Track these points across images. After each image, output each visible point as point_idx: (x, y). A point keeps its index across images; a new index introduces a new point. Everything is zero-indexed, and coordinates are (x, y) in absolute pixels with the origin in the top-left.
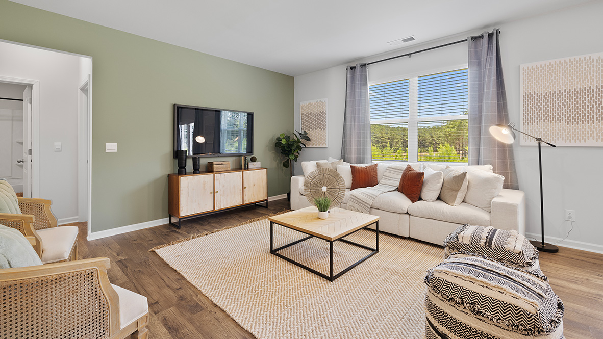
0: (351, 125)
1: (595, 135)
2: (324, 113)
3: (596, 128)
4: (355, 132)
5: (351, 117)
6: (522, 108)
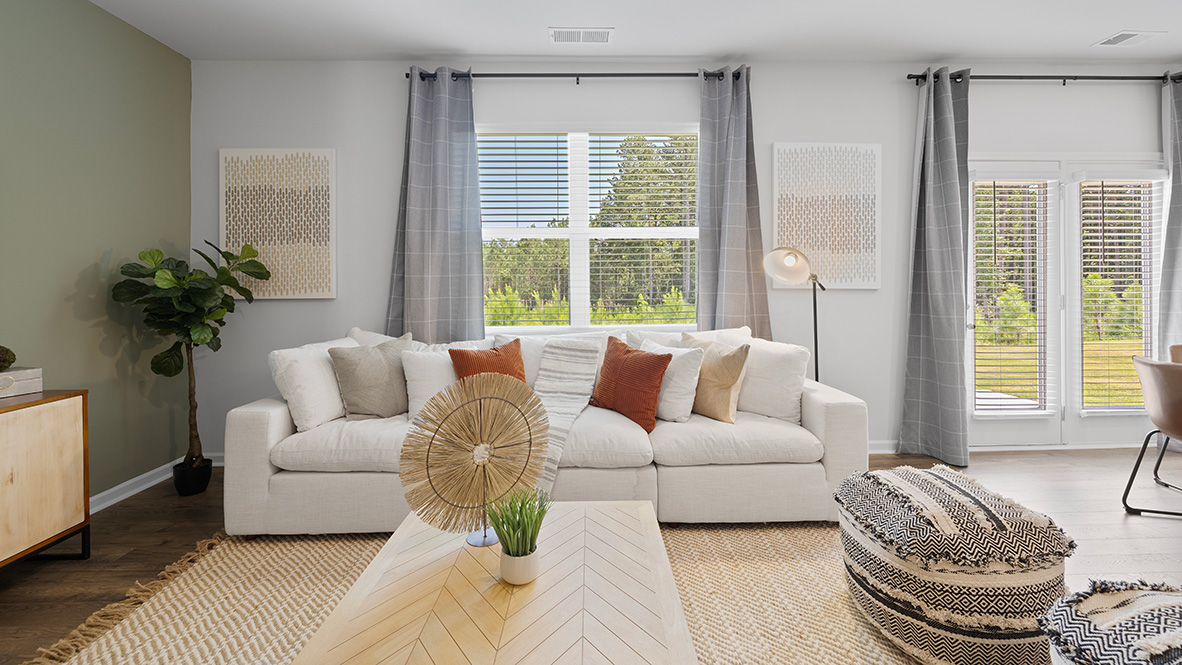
0: (423, 234)
1: (862, 271)
2: (323, 193)
3: (863, 259)
4: (433, 257)
5: (423, 212)
6: (776, 221)
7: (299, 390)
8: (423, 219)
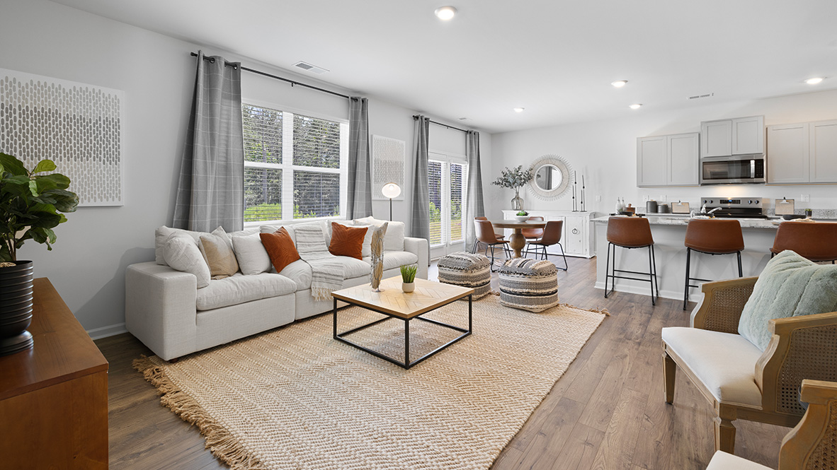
7: (198, 262)
8: (205, 153)
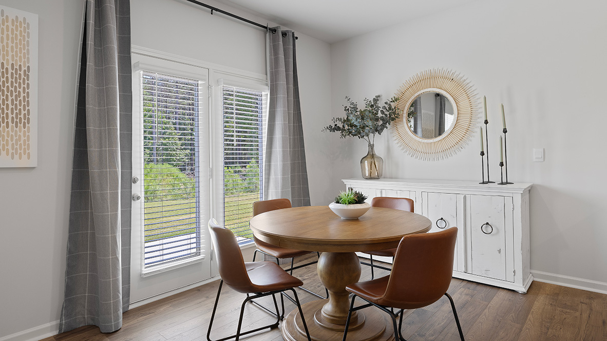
1: (10, 147)
3: (12, 135)
